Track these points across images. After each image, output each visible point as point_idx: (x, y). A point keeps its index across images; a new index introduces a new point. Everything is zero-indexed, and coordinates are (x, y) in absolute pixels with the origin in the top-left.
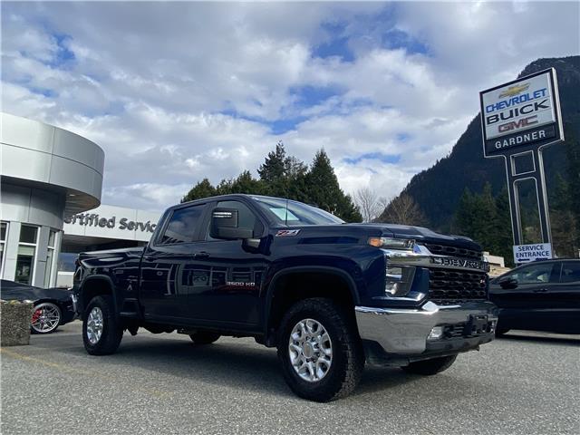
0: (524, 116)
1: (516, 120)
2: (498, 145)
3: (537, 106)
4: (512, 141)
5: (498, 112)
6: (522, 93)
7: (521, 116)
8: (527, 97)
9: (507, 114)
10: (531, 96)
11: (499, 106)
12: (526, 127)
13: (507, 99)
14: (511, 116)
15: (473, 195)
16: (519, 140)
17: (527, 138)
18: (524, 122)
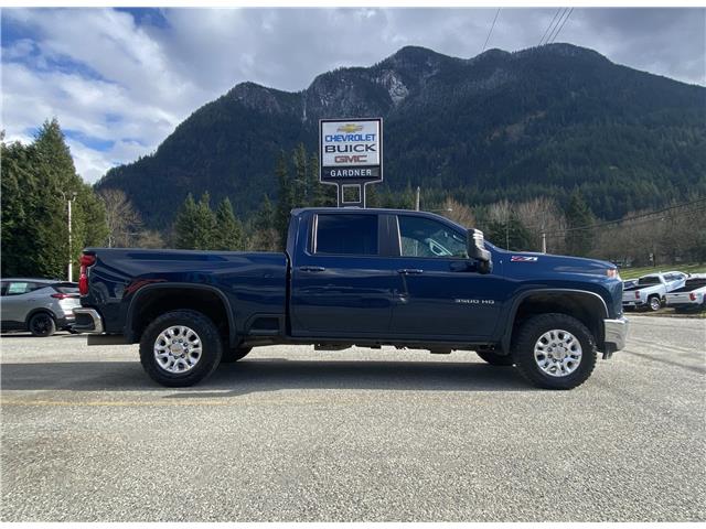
0: (358, 154)
1: (351, 155)
2: (333, 174)
3: (367, 148)
4: (345, 172)
5: (336, 144)
6: (357, 133)
7: (354, 153)
8: (360, 137)
9: (343, 148)
10: (364, 138)
11: (337, 138)
12: (358, 164)
13: (345, 134)
14: (346, 151)
15: (196, 203)
16: (351, 173)
17: (357, 173)
18: (356, 158)
